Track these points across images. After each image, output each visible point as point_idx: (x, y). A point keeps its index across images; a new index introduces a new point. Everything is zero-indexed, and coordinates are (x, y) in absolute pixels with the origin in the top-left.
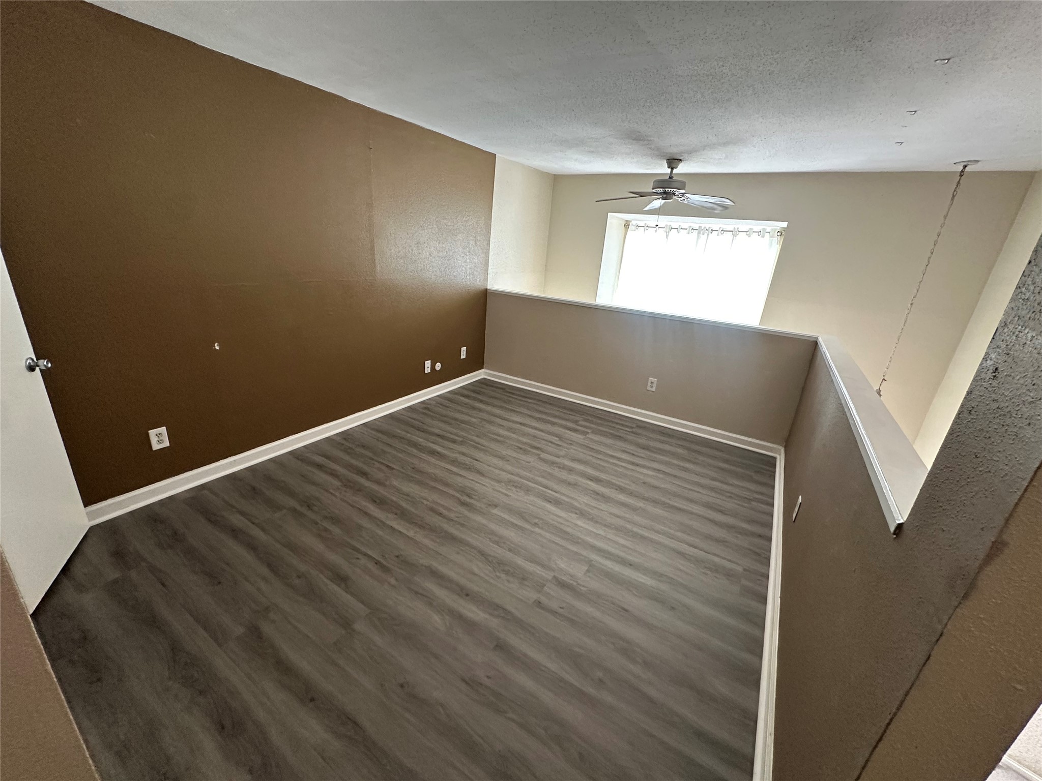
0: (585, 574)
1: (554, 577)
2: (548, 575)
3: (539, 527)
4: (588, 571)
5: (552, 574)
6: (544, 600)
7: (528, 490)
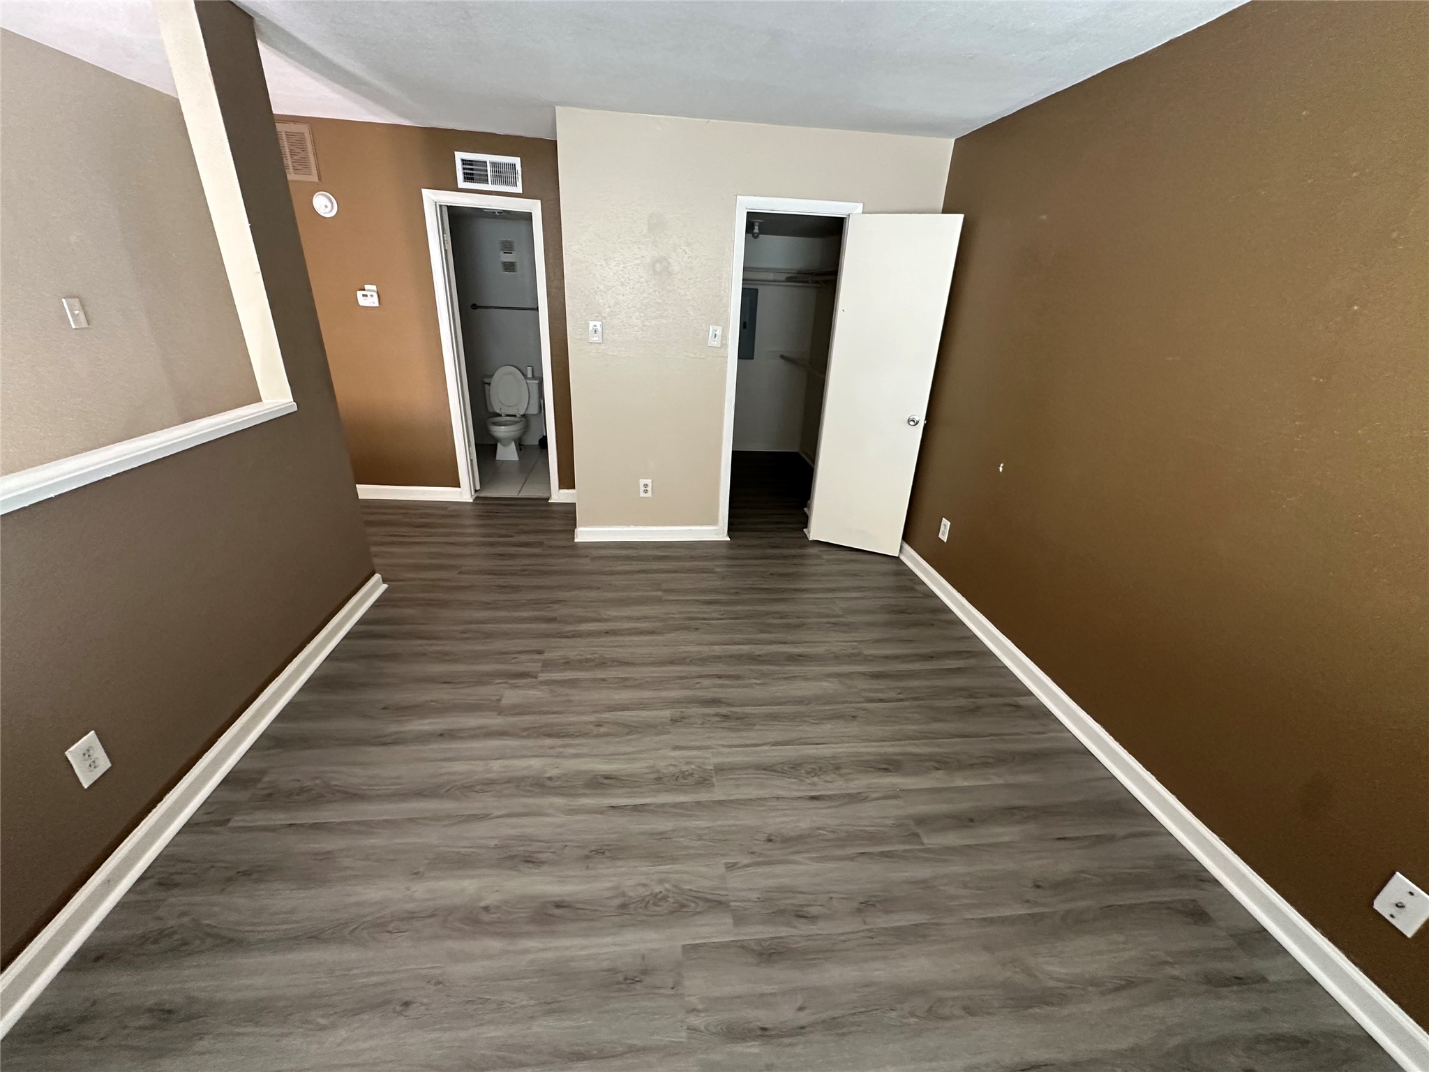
0: (502, 696)
1: (536, 677)
2: (544, 677)
3: (591, 723)
4: (499, 700)
5: (540, 679)
6: (537, 657)
7: (660, 781)
